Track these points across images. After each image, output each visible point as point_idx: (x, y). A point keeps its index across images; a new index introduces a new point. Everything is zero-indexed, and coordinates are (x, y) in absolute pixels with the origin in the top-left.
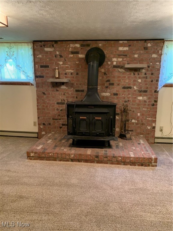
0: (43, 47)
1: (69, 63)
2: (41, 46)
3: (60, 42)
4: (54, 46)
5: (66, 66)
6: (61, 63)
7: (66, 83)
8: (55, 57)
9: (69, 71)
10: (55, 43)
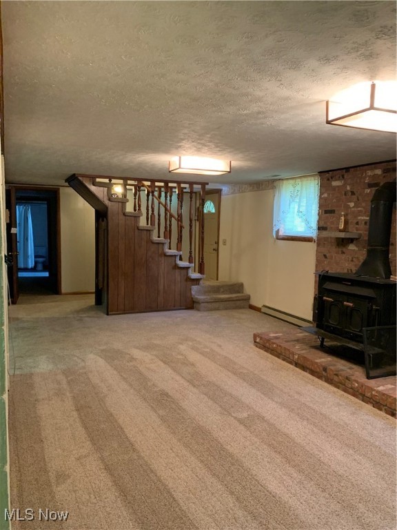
0: (331, 179)
1: (364, 204)
2: (328, 180)
3: (353, 169)
4: (345, 176)
5: (359, 209)
6: (352, 205)
7: (357, 239)
8: (345, 195)
9: (362, 218)
10: (346, 172)
